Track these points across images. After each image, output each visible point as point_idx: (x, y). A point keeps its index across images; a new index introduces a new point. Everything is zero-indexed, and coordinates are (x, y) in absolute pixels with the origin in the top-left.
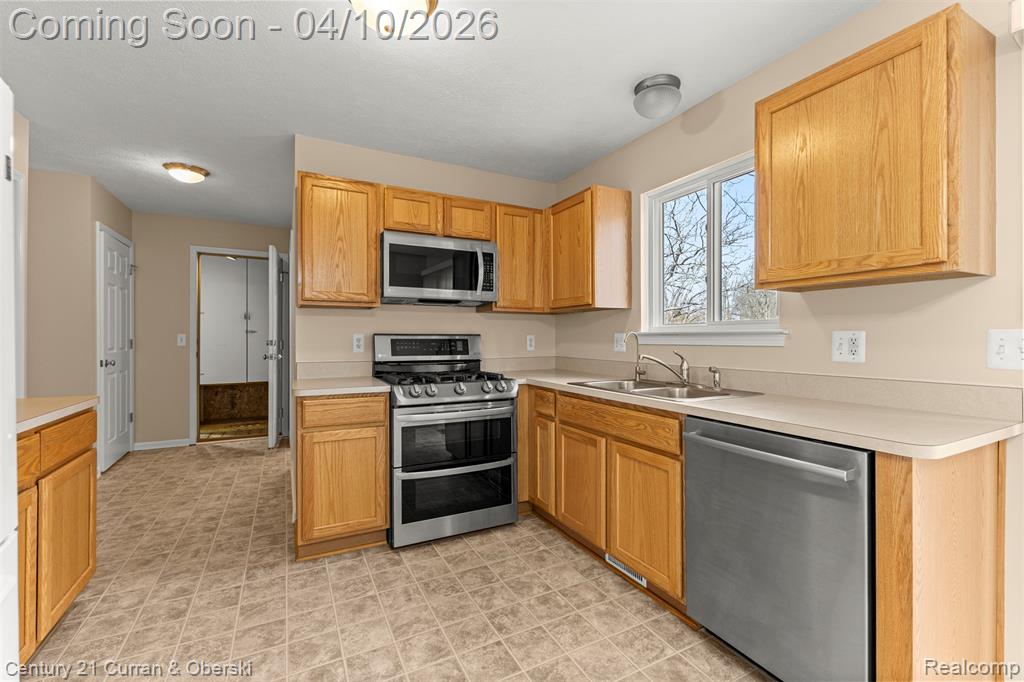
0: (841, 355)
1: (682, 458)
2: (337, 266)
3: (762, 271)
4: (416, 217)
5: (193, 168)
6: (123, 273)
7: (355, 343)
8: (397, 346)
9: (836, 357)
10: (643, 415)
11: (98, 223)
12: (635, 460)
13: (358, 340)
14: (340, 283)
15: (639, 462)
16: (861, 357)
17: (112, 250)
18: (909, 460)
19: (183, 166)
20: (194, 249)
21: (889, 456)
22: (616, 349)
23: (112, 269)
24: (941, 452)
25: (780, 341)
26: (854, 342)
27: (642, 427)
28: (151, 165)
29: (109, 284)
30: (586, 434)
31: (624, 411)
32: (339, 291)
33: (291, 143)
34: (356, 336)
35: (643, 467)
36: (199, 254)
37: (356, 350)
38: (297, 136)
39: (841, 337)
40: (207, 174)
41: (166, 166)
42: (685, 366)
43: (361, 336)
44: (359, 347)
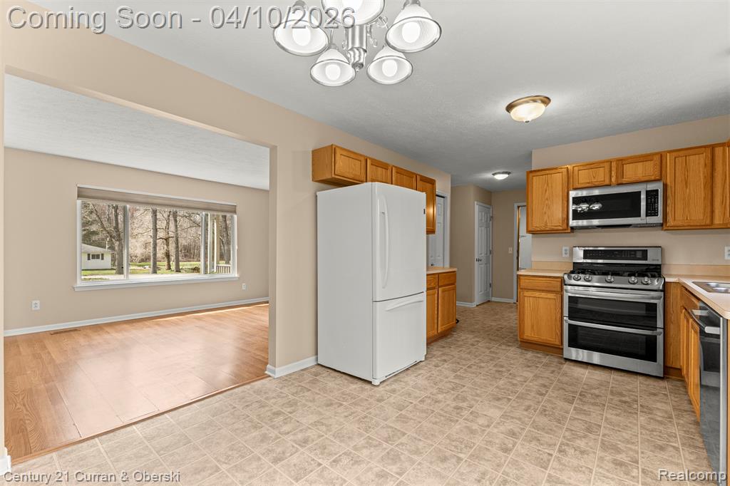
2: (545, 213)
4: (594, 177)
5: (503, 173)
6: (487, 221)
7: (564, 252)
8: (587, 254)
11: (476, 202)
13: (566, 250)
14: (546, 222)
17: (482, 212)
19: (499, 173)
20: (516, 205)
23: (481, 220)
28: (489, 175)
29: (480, 226)
32: (546, 225)
33: (530, 155)
34: (564, 248)
36: (519, 207)
37: (564, 255)
38: (533, 151)
40: (509, 173)
41: (494, 174)
43: (568, 248)
44: (566, 254)
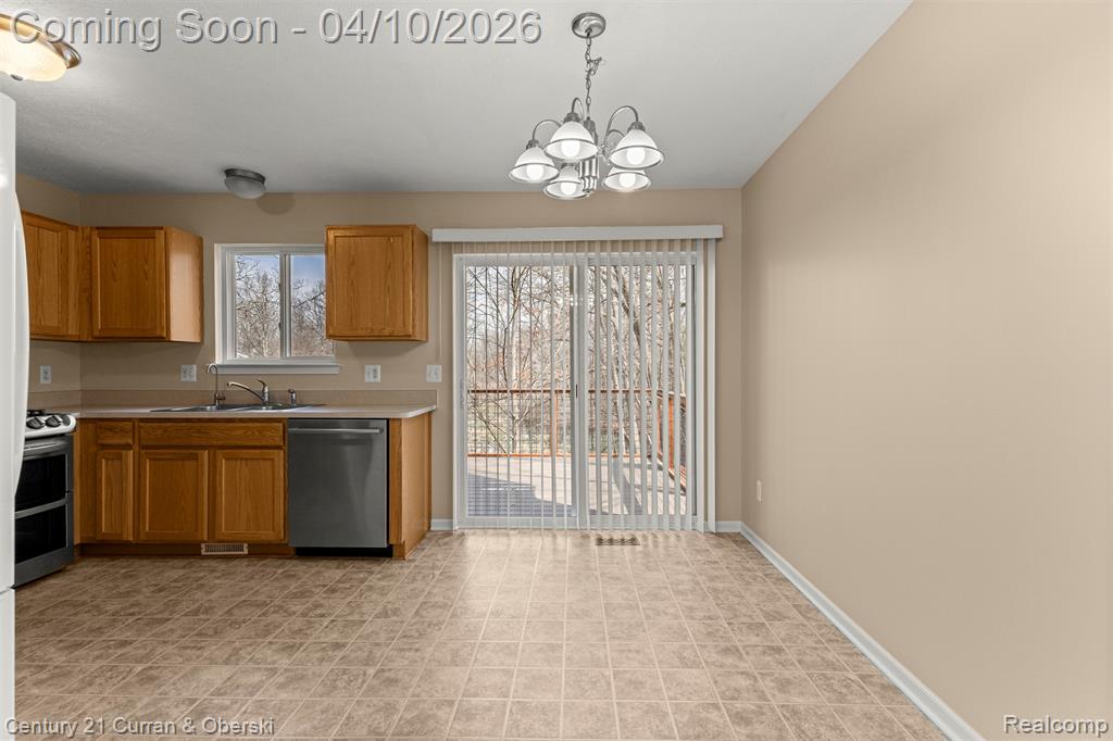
0: (369, 379)
1: (286, 448)
3: (330, 328)
9: (367, 380)
10: (251, 425)
12: (241, 459)
15: (247, 459)
16: (379, 379)
18: (400, 419)
21: (394, 419)
22: (183, 379)
24: (411, 414)
25: (335, 371)
26: (375, 371)
27: (249, 433)
30: (183, 451)
31: (231, 425)
35: (250, 463)
39: (369, 368)
42: (266, 390)
